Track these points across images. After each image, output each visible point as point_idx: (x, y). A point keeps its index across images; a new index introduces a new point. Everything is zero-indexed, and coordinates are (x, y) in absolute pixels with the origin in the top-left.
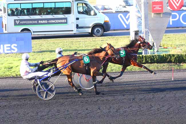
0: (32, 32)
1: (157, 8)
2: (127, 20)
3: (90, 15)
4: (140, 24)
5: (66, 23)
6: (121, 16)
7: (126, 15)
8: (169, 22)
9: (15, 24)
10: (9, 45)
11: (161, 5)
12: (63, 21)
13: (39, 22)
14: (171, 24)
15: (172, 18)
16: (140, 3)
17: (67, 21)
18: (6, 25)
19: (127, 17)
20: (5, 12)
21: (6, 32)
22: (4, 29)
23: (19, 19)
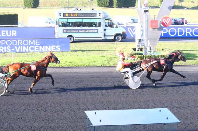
0: (74, 38)
1: (154, 24)
2: (134, 32)
3: (113, 27)
4: (142, 35)
5: (97, 32)
6: (130, 29)
7: (133, 29)
8: (162, 34)
9: (64, 32)
10: (55, 46)
11: (156, 23)
12: (95, 31)
13: (80, 31)
14: (163, 35)
15: (163, 32)
16: (143, 21)
17: (98, 31)
18: (57, 33)
19: (134, 30)
20: (57, 24)
21: (58, 37)
22: (56, 35)
23: (66, 29)
